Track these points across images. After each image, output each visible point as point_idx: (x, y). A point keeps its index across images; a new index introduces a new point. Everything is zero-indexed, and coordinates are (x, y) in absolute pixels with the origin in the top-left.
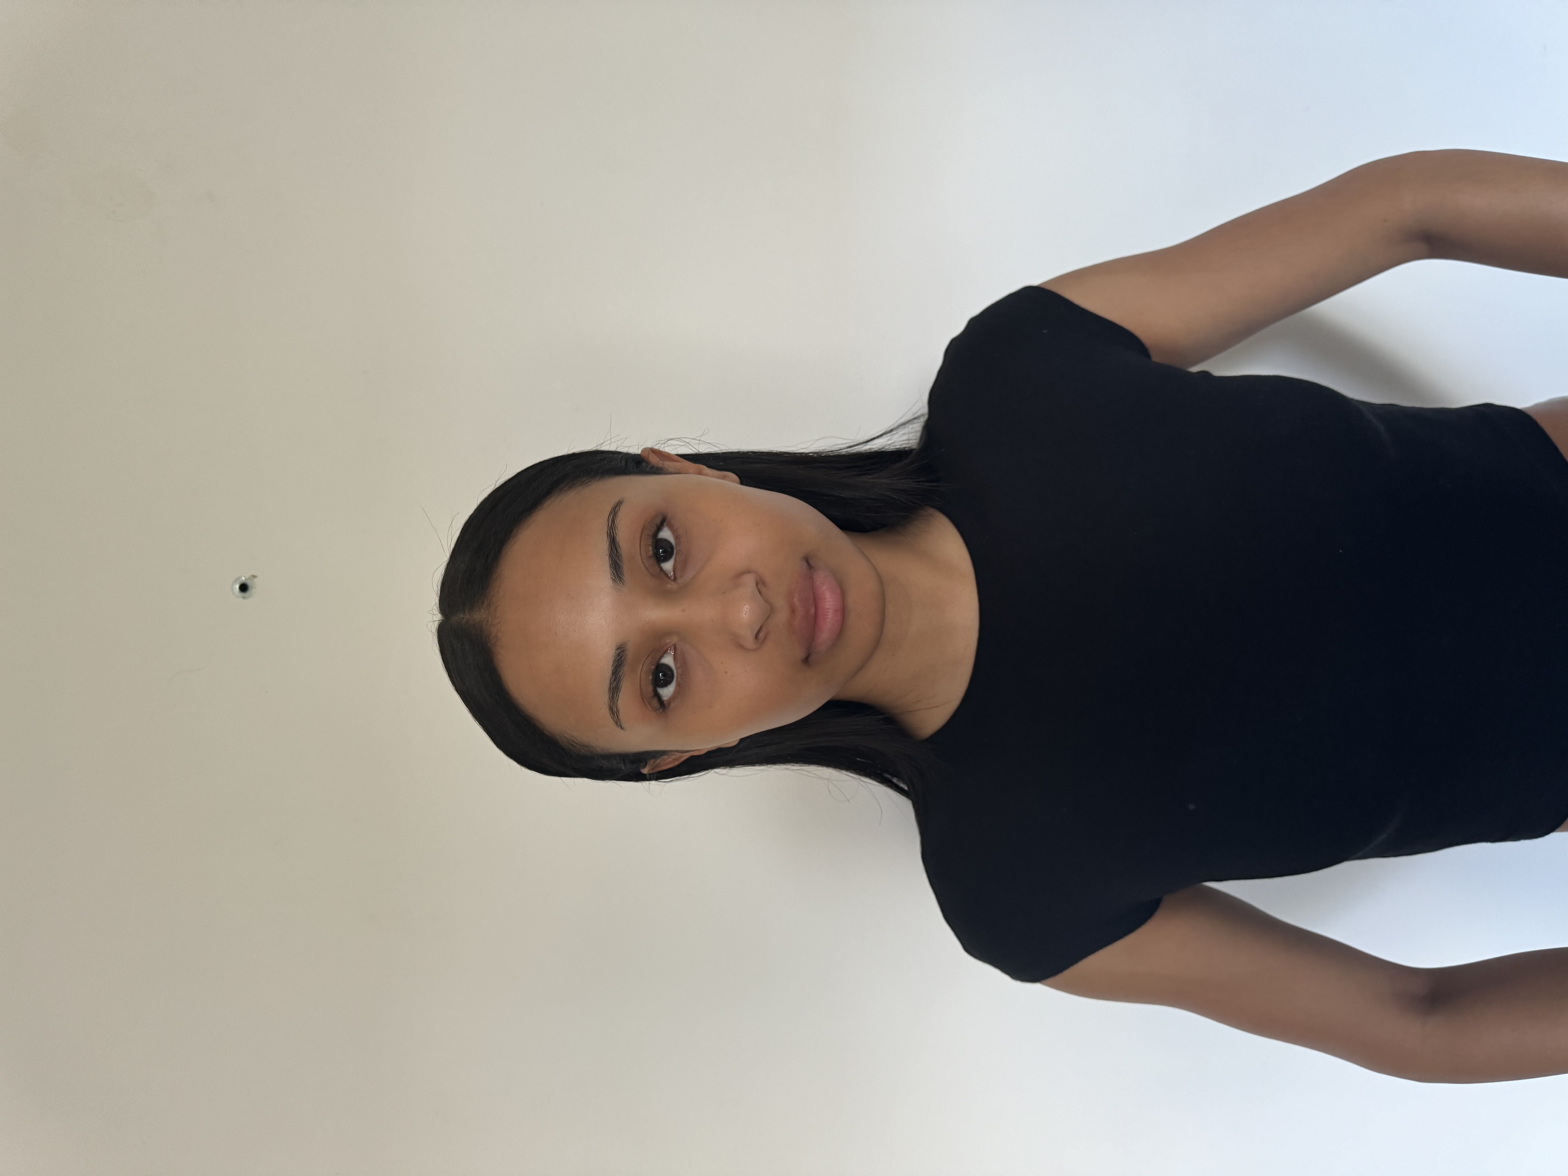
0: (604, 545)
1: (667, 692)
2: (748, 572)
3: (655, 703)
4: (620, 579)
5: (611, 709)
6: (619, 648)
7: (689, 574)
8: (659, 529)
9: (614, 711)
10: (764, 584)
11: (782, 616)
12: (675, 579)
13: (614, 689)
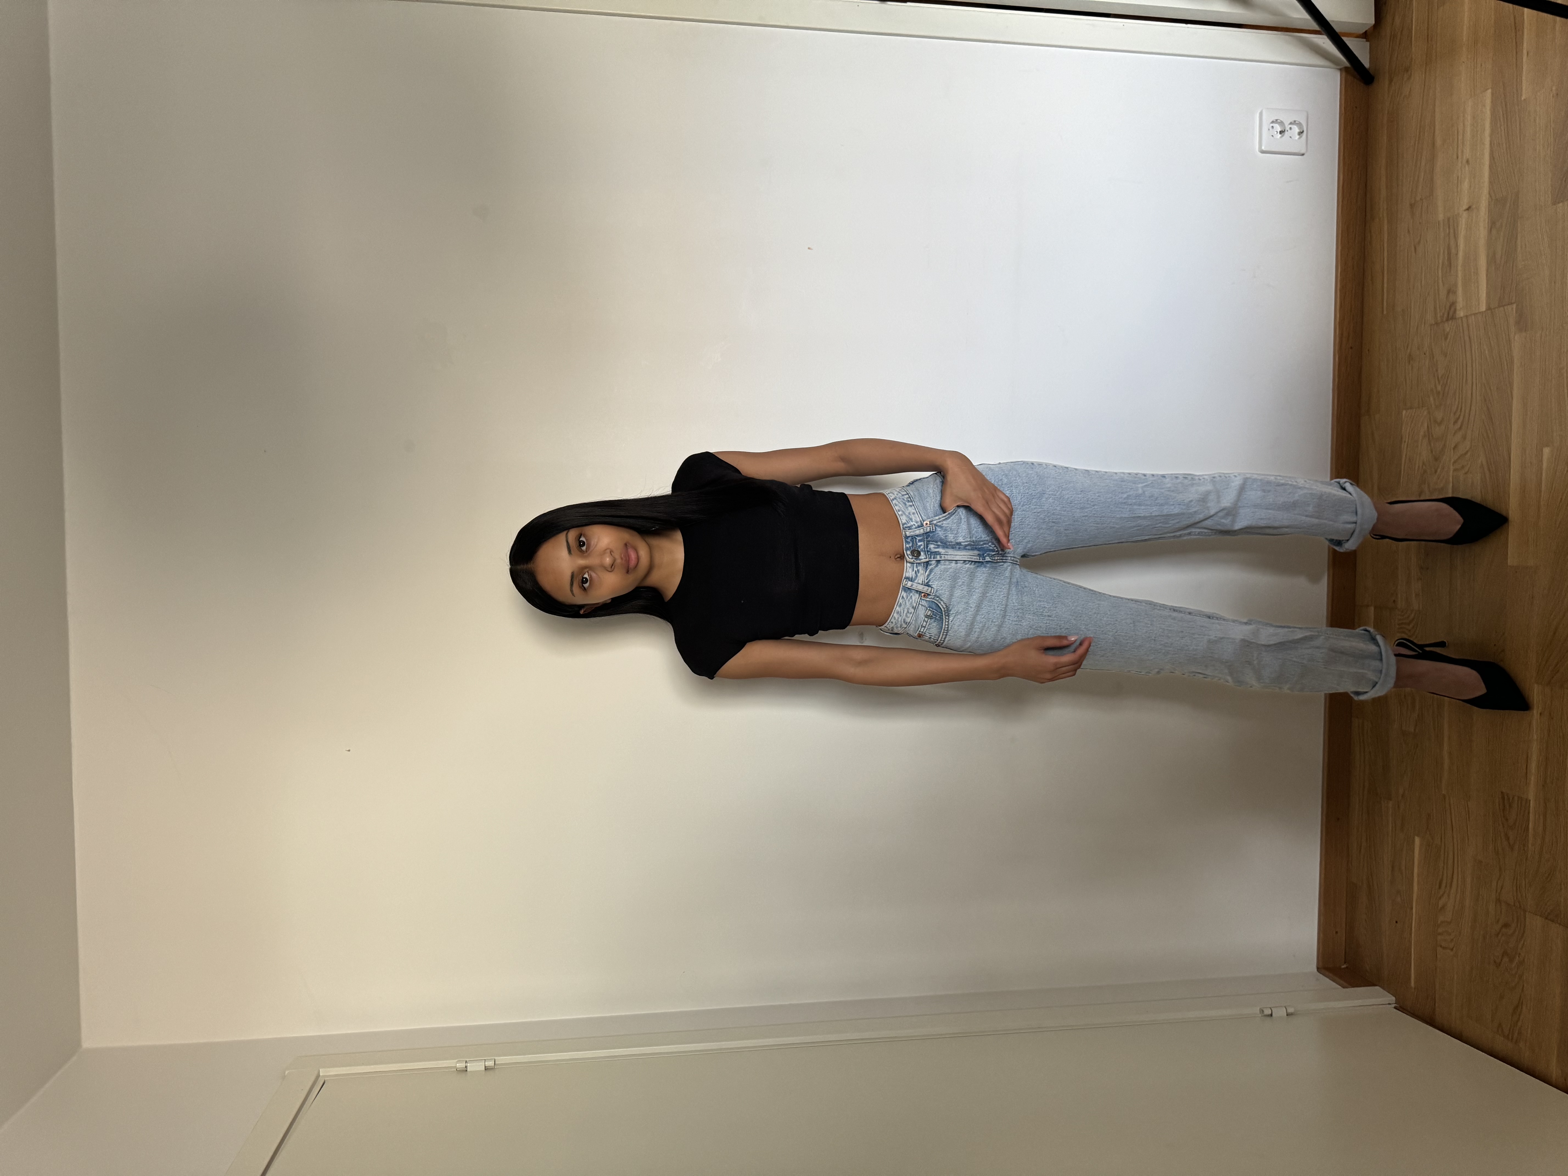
0: (565, 544)
1: (586, 585)
2: (608, 549)
3: (583, 588)
4: (571, 554)
5: (571, 591)
6: (572, 573)
7: (591, 549)
8: (580, 538)
9: (572, 591)
10: (613, 552)
11: (619, 561)
12: (586, 552)
13: (572, 584)
